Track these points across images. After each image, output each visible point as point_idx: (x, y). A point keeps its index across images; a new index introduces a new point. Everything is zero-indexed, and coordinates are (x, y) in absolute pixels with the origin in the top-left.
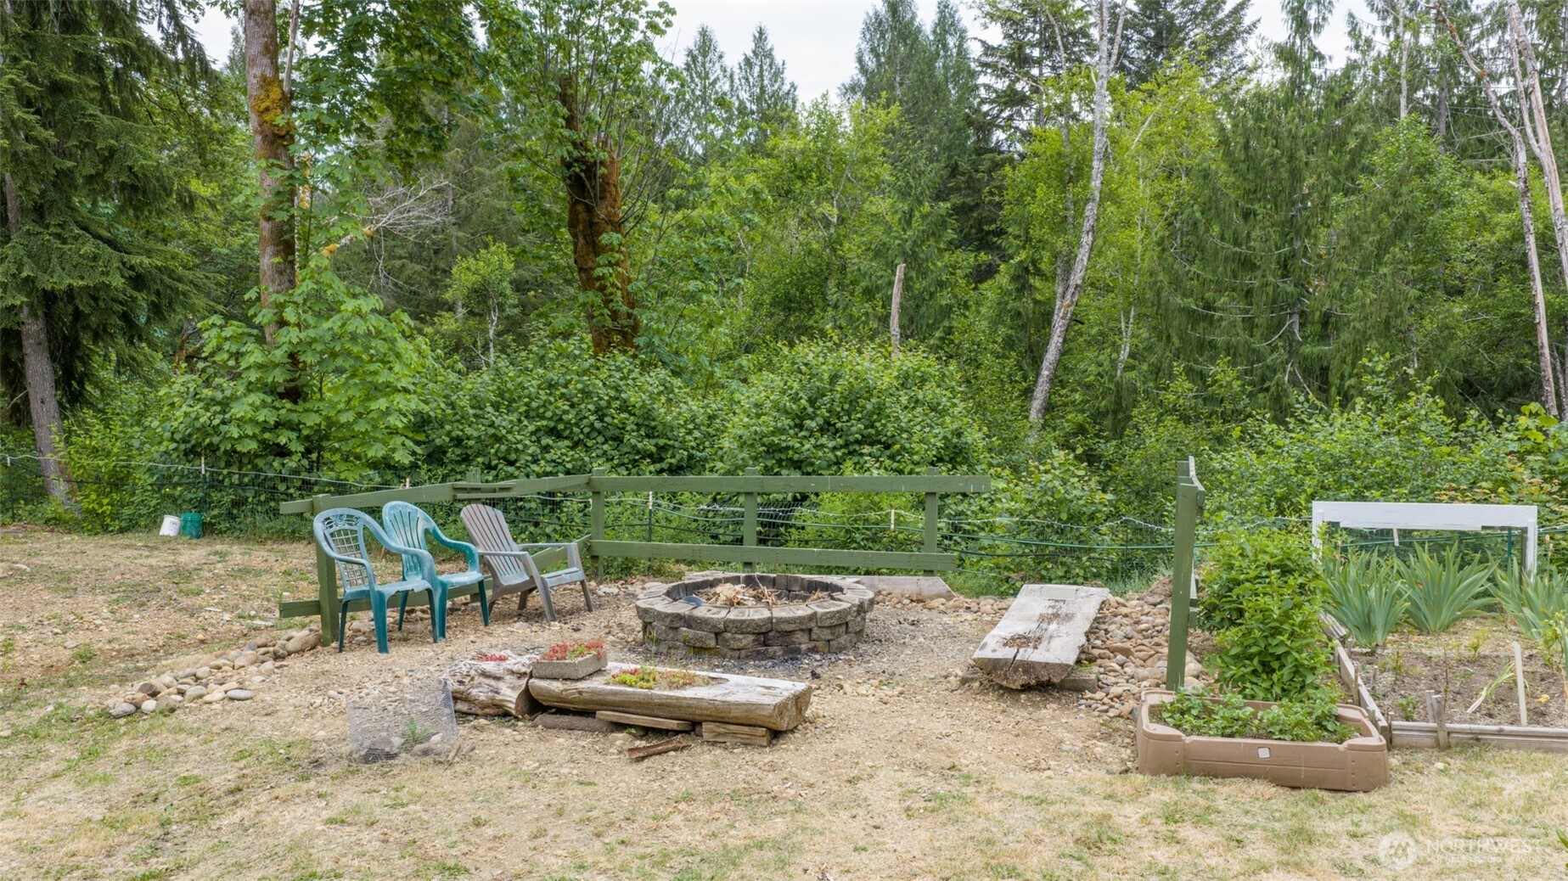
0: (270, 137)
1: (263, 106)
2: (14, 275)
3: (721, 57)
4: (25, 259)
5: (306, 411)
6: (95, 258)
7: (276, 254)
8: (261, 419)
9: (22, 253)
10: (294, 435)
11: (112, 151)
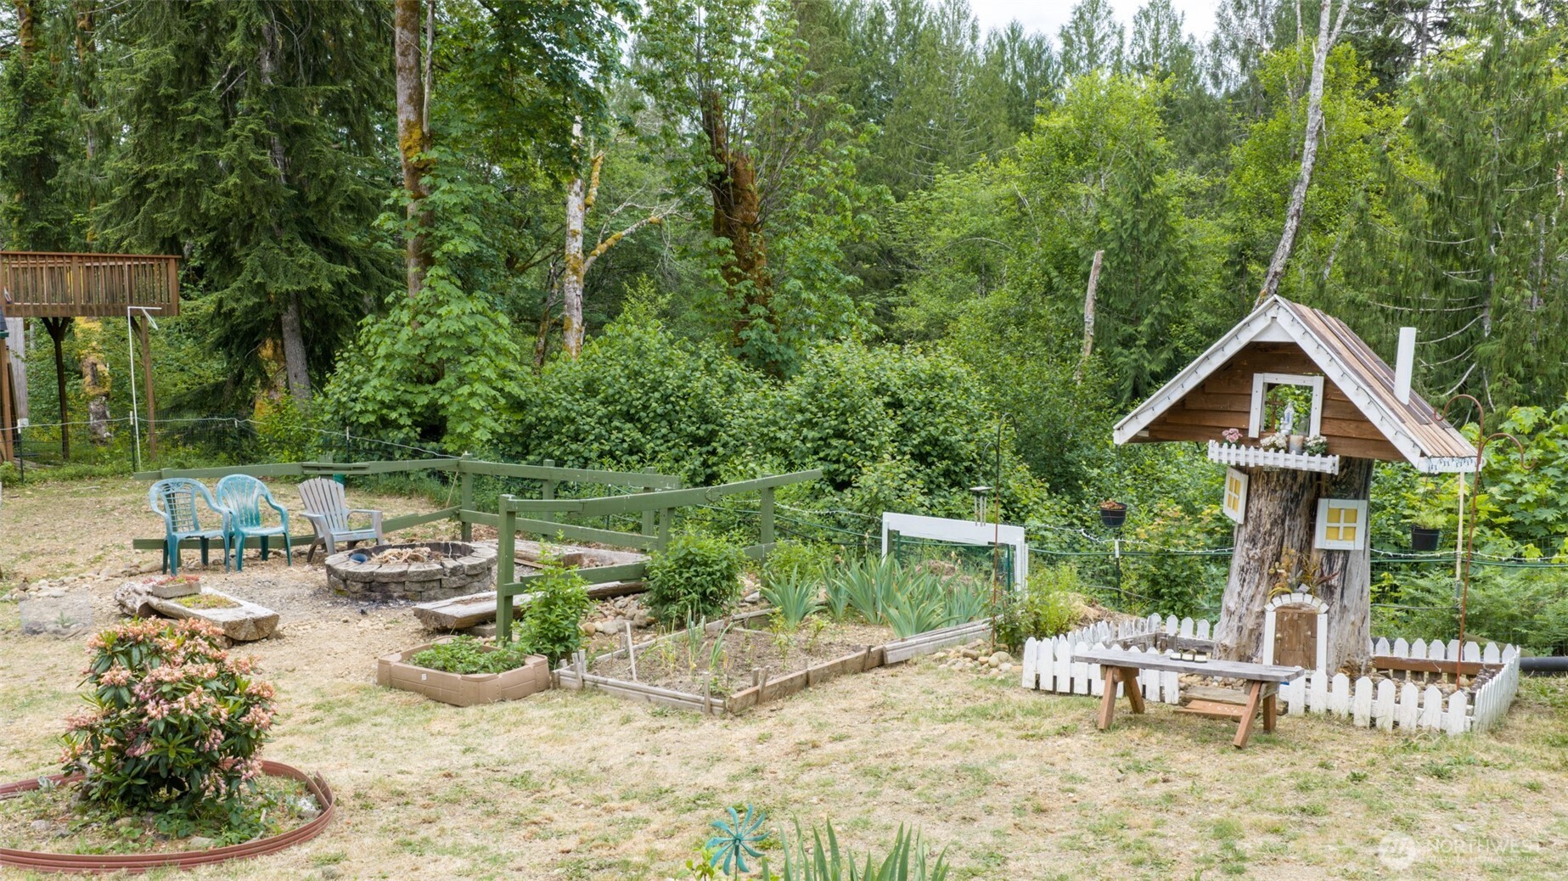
0: (412, 171)
1: (407, 145)
2: (250, 282)
4: (259, 269)
5: (420, 392)
6: (311, 266)
7: (417, 265)
8: (379, 398)
9: (257, 263)
10: (405, 411)
11: (333, 179)
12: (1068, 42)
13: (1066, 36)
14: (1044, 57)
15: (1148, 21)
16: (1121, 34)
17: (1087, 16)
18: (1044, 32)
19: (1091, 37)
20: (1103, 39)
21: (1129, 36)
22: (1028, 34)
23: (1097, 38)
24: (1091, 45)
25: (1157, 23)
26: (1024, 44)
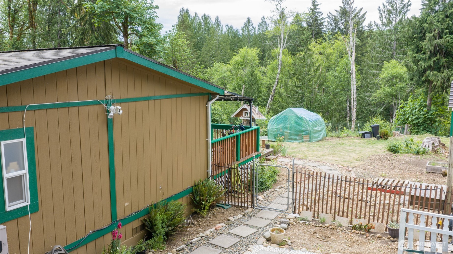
3: (252, 24)
12: (243, 31)
13: (242, 29)
14: (238, 34)
15: (261, 26)
16: (255, 29)
17: (247, 25)
18: (238, 28)
19: (248, 30)
20: (251, 30)
21: (257, 29)
22: (234, 28)
23: (250, 30)
24: (248, 32)
25: (263, 26)
26: (233, 31)
